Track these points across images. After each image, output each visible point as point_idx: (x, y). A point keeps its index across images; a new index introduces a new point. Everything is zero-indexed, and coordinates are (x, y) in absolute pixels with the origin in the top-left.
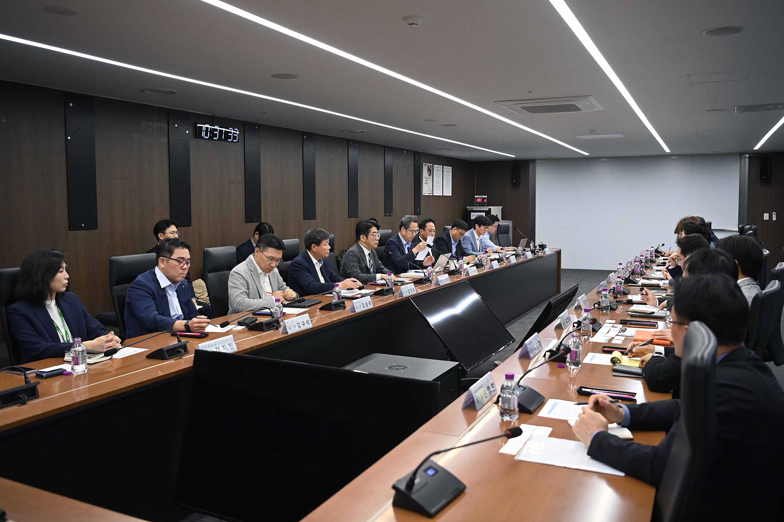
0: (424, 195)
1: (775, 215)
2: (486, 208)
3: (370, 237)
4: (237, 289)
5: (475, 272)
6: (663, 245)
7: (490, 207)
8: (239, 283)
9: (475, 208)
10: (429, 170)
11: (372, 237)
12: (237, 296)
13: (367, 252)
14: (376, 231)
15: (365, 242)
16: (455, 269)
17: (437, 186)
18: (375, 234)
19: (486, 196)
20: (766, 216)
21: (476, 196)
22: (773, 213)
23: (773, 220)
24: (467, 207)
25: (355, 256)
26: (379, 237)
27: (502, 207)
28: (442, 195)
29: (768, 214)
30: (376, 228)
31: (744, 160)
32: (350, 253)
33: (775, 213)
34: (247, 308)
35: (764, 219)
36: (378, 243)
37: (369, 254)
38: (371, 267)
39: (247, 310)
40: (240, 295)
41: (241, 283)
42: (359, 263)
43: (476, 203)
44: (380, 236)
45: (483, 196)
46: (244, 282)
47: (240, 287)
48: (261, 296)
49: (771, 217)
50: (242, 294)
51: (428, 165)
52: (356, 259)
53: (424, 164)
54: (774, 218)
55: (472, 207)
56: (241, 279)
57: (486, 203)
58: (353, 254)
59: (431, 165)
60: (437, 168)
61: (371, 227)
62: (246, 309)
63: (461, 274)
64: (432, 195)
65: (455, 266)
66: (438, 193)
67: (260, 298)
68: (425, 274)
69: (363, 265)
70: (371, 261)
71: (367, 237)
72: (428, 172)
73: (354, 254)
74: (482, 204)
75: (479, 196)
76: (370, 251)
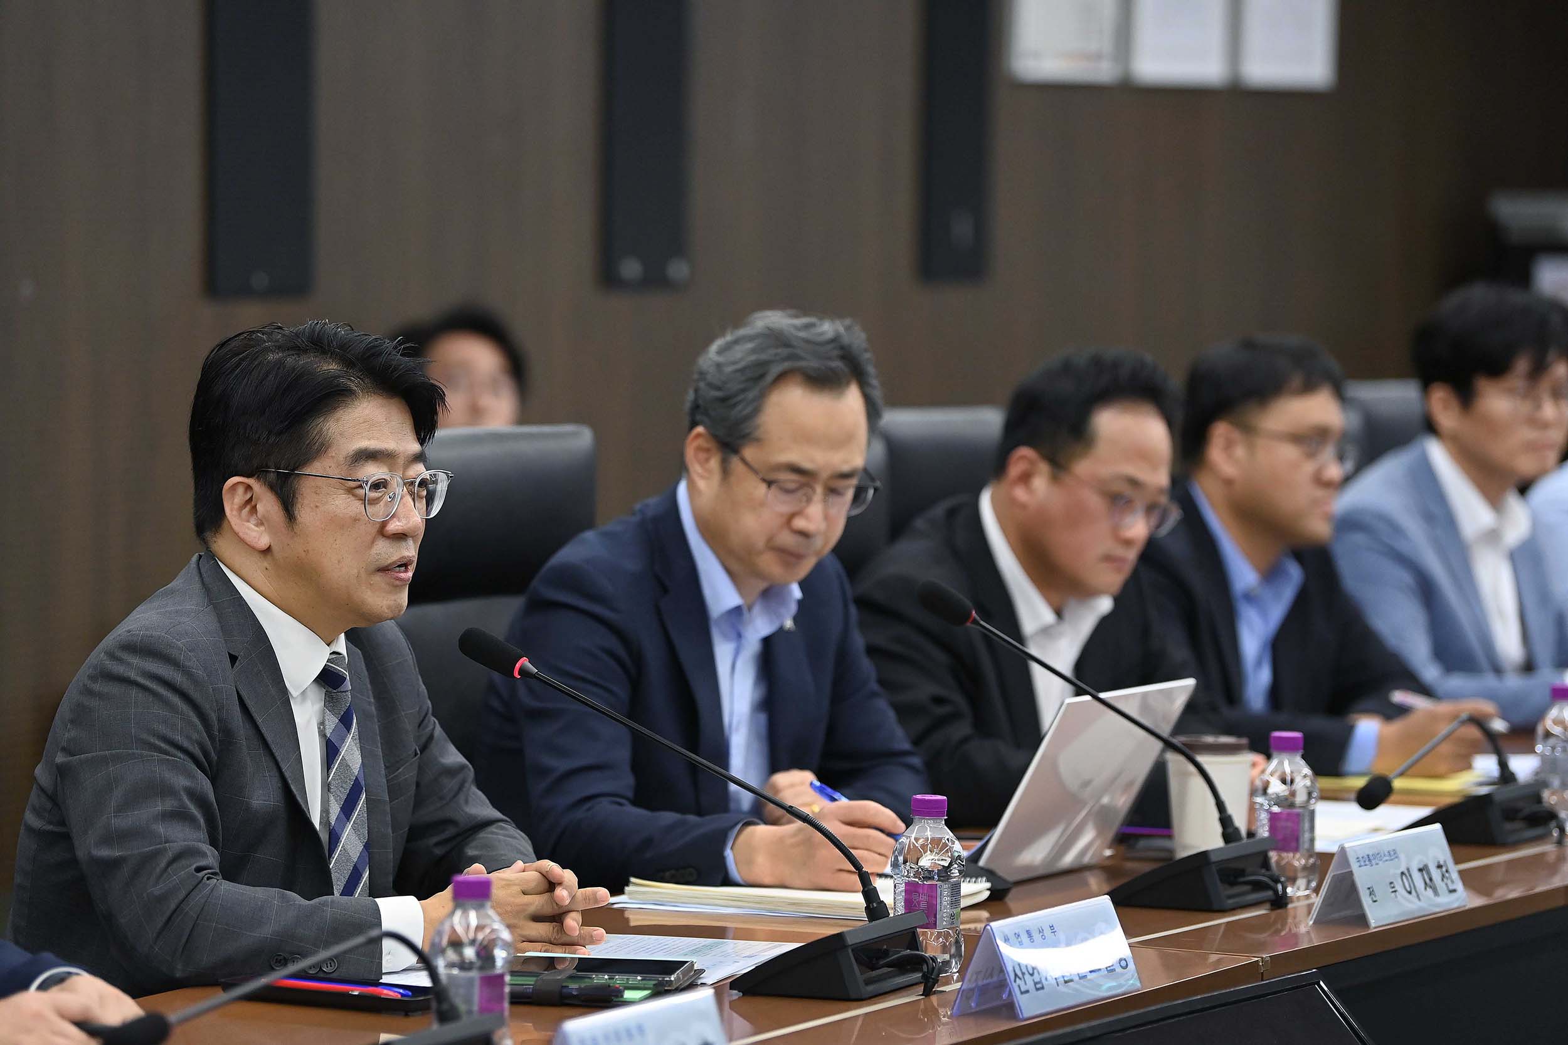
5: (1429, 884)
15: (267, 551)
16: (1219, 843)
32: (135, 661)
37: (328, 679)
44: (442, 487)
63: (1280, 902)
65: (1225, 820)
68: (870, 895)
70: (351, 752)
71: (288, 505)
76: (341, 645)
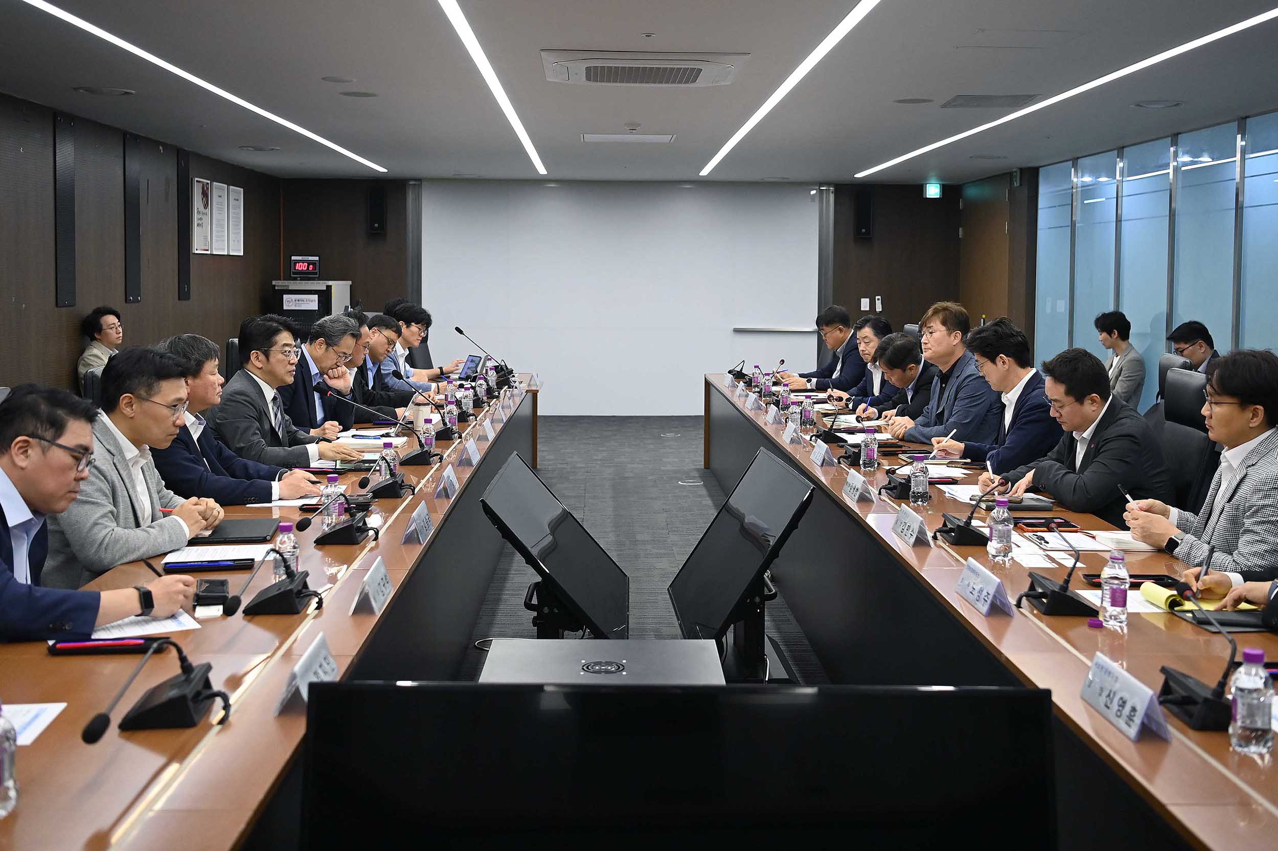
0: (196, 252)
1: (880, 301)
2: (321, 286)
3: (276, 355)
4: (87, 507)
6: (783, 361)
7: (330, 283)
8: (95, 487)
9: (293, 285)
10: (205, 194)
11: (281, 356)
12: (96, 524)
13: (269, 393)
14: (290, 342)
15: (261, 368)
17: (218, 232)
18: (287, 349)
19: (317, 258)
20: (865, 304)
21: (293, 258)
22: (877, 297)
23: (877, 310)
24: (274, 283)
25: (251, 404)
26: (299, 358)
27: (350, 283)
28: (226, 254)
29: (868, 300)
30: (291, 336)
31: (826, 196)
33: (879, 297)
34: (125, 555)
35: (862, 309)
36: (294, 373)
38: (279, 430)
39: (125, 560)
40: (100, 521)
41: (100, 490)
42: (259, 422)
43: (294, 273)
45: (311, 258)
46: (105, 487)
47: (99, 501)
48: (141, 519)
49: (872, 304)
50: (106, 519)
51: (203, 182)
52: (254, 413)
53: (196, 179)
54: (879, 308)
55: (286, 283)
56: (97, 477)
57: (316, 274)
58: (245, 401)
59: (208, 183)
60: (219, 189)
61: (276, 332)
62: (121, 558)
64: (209, 252)
66: (220, 249)
67: (138, 525)
69: (267, 427)
70: (278, 416)
71: (267, 357)
72: (202, 199)
73: (247, 399)
74: (305, 276)
75: (300, 258)
76: (277, 390)
